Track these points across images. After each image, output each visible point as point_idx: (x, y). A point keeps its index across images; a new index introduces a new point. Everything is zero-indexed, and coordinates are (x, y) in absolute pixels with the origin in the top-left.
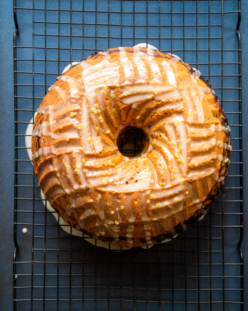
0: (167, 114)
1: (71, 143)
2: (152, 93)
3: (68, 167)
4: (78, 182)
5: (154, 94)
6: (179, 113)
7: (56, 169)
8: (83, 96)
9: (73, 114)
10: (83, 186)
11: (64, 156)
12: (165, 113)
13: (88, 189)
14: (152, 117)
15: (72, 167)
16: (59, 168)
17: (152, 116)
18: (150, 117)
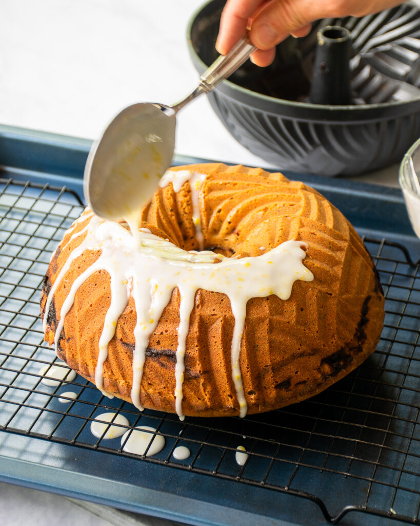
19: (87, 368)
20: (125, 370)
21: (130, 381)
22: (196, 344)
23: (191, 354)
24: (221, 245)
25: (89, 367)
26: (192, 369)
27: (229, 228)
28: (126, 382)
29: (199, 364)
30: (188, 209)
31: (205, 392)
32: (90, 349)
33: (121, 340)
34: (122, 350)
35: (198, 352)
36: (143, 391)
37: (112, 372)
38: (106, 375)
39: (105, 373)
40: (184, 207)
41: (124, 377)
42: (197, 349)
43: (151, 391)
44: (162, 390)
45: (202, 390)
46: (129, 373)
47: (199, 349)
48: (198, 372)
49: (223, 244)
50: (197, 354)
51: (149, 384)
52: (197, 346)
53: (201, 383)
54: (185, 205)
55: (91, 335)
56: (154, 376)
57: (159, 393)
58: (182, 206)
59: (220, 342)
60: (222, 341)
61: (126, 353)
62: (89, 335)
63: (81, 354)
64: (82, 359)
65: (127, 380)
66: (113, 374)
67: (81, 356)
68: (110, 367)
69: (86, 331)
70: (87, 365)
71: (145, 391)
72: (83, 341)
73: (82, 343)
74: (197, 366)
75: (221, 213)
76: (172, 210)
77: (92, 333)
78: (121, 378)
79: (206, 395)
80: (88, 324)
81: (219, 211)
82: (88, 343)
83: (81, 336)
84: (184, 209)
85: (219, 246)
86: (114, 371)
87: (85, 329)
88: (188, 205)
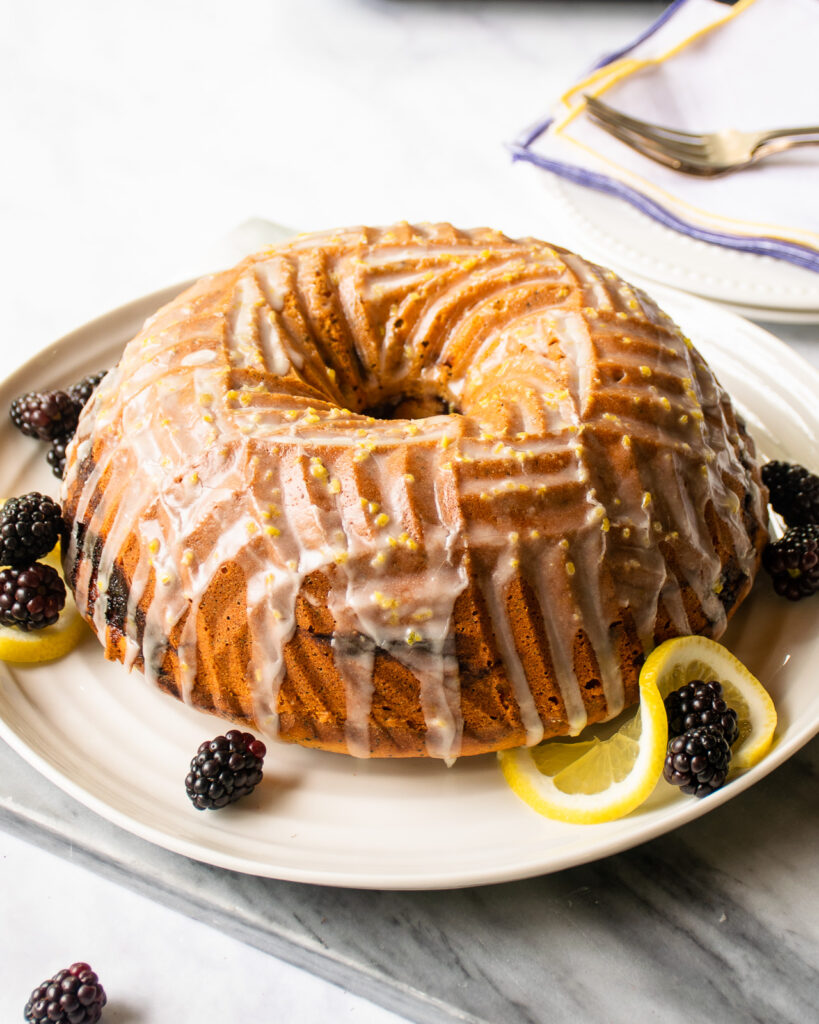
0: (330, 292)
1: (422, 472)
2: (258, 310)
3: (505, 485)
4: (561, 462)
5: (264, 305)
6: (328, 262)
7: (512, 537)
8: (252, 446)
9: (316, 468)
10: (575, 447)
11: (466, 493)
12: (328, 294)
13: (586, 438)
14: (335, 340)
15: (508, 474)
16: (509, 524)
17: (330, 337)
18: (334, 344)
19: (236, 701)
20: (327, 689)
21: (341, 710)
22: (473, 609)
23: (467, 631)
24: (412, 391)
25: (240, 698)
26: (471, 661)
27: (425, 354)
28: (333, 714)
29: (485, 649)
30: (337, 331)
31: (502, 701)
32: (239, 660)
33: (311, 630)
34: (316, 650)
35: (479, 624)
36: (375, 726)
37: (298, 698)
38: (287, 707)
39: (282, 704)
40: (327, 327)
41: (327, 704)
42: (476, 618)
43: (390, 722)
44: (414, 716)
45: (497, 699)
46: (337, 695)
47: (480, 618)
48: (485, 665)
49: (417, 389)
50: (478, 629)
51: (385, 708)
52: (474, 614)
53: (495, 685)
54: (328, 323)
55: (237, 631)
56: (394, 691)
57: (409, 723)
58: (323, 326)
59: (521, 596)
60: (523, 592)
61: (327, 655)
62: (233, 633)
63: (217, 673)
64: (222, 685)
65: (334, 709)
66: (302, 703)
67: (218, 678)
68: (293, 690)
69: (222, 624)
70: (235, 695)
71: (378, 723)
72: (219, 646)
73: (217, 651)
74: (481, 653)
75: (404, 327)
76: (307, 340)
77: (238, 628)
78: (321, 706)
79: (507, 708)
80: (224, 609)
81: (398, 323)
82: (233, 648)
83: (213, 636)
84: (329, 331)
85: (409, 394)
86: (303, 696)
87: (220, 620)
88: (334, 322)
